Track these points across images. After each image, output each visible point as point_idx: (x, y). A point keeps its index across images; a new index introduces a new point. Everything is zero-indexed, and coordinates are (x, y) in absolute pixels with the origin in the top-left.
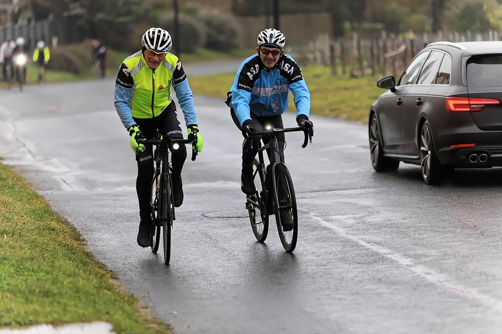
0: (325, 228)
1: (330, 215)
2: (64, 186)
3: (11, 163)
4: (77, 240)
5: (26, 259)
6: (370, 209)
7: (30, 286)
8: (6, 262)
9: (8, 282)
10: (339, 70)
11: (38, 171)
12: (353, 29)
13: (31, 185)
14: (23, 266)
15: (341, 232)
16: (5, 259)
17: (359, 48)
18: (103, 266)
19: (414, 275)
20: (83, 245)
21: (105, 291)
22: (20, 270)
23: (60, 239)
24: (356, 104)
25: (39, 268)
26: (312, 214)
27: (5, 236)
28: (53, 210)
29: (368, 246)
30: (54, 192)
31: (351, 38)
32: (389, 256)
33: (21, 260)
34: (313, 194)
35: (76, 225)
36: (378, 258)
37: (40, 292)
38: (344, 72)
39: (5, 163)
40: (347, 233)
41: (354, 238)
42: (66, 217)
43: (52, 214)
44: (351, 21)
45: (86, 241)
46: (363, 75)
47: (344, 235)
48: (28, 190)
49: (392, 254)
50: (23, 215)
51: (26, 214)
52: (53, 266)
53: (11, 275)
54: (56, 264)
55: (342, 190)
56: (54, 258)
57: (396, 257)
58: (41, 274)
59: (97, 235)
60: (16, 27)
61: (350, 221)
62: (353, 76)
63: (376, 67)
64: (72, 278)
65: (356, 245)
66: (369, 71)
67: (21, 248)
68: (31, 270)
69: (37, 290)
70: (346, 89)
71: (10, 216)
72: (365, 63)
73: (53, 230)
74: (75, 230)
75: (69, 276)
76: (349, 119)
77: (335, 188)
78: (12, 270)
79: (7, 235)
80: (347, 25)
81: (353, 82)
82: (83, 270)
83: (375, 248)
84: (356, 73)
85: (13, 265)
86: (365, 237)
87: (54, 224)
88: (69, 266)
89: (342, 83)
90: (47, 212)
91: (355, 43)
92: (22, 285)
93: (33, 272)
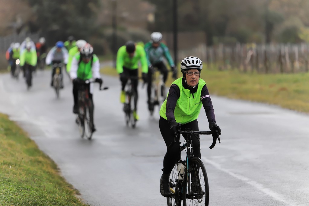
3: (15, 119)
4: (55, 169)
5: (23, 181)
8: (11, 183)
9: (12, 196)
10: (212, 65)
11: (31, 125)
12: (220, 41)
13: (27, 133)
14: (21, 186)
16: (10, 181)
17: (224, 53)
18: (70, 186)
20: (58, 172)
21: (72, 203)
22: (19, 188)
23: (44, 168)
25: (31, 187)
27: (10, 167)
28: (40, 149)
29: (235, 176)
30: (41, 138)
31: (218, 47)
32: (248, 183)
33: (20, 182)
35: (54, 159)
36: (241, 184)
38: (215, 67)
40: (222, 168)
41: (226, 171)
42: (48, 154)
43: (39, 152)
44: (218, 36)
45: (61, 170)
47: (220, 168)
49: (250, 181)
51: (24, 152)
52: (40, 186)
54: (42, 185)
56: (41, 181)
57: (252, 183)
58: (33, 191)
59: (67, 166)
61: (223, 160)
62: (220, 69)
64: (52, 194)
65: (227, 175)
66: (230, 67)
67: (20, 174)
68: (26, 188)
69: (30, 203)
70: (217, 77)
71: (14, 154)
73: (40, 162)
74: (53, 162)
75: (50, 193)
76: (219, 95)
78: (14, 189)
81: (220, 73)
82: (59, 189)
83: (239, 177)
85: (15, 185)
86: (233, 170)
87: (41, 159)
88: (49, 186)
89: (214, 74)
90: (36, 150)
92: (20, 199)
93: (27, 190)
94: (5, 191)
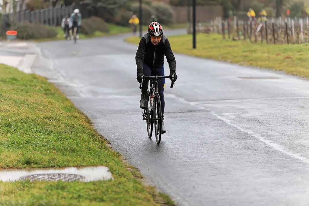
0: (219, 120)
1: (222, 113)
2: (81, 95)
3: (52, 81)
4: (88, 123)
5: (62, 132)
6: (243, 111)
7: (65, 147)
8: (52, 134)
9: (53, 144)
10: (227, 36)
11: (67, 86)
12: (234, 15)
13: (64, 93)
14: (61, 136)
15: (228, 122)
16: (51, 132)
17: (237, 25)
18: (102, 137)
19: (266, 146)
20: (91, 125)
21: (104, 150)
22: (59, 138)
23: (80, 122)
24: (236, 54)
25: (69, 137)
26: (213, 112)
27: (51, 120)
28: (76, 107)
29: (242, 130)
30: (76, 98)
31: (233, 19)
32: (253, 135)
33: (60, 133)
34: (213, 102)
35: (88, 115)
36: (247, 136)
37: (70, 150)
38: (229, 37)
39: (49, 81)
40: (231, 123)
41: (235, 125)
42: (82, 111)
43: (75, 109)
44: (233, 10)
45: (94, 124)
46: (239, 39)
47: (230, 124)
48: (62, 96)
49: (255, 134)
50: (60, 109)
51: (62, 109)
52: (77, 136)
53: (54, 140)
55: (229, 100)
56: (77, 132)
57: (257, 136)
58: (71, 140)
59: (99, 120)
60: (55, 9)
61: (233, 117)
62: (234, 40)
63: (246, 35)
64: (87, 143)
65: (236, 129)
66: (242, 37)
67: (60, 126)
69: (69, 149)
70: (230, 46)
71: (53, 110)
72: (240, 33)
73: (76, 117)
74: (87, 117)
75: (85, 142)
76: (232, 62)
77: (225, 99)
78: (55, 138)
79: (52, 119)
80: (231, 12)
81: (234, 43)
82: (92, 139)
83: (245, 131)
84: (236, 38)
85: (55, 135)
86: (241, 125)
87: (76, 114)
88: (85, 137)
89: (229, 43)
90: (72, 107)
91: (235, 22)
92: (61, 146)
93: (66, 139)
94: (47, 139)
